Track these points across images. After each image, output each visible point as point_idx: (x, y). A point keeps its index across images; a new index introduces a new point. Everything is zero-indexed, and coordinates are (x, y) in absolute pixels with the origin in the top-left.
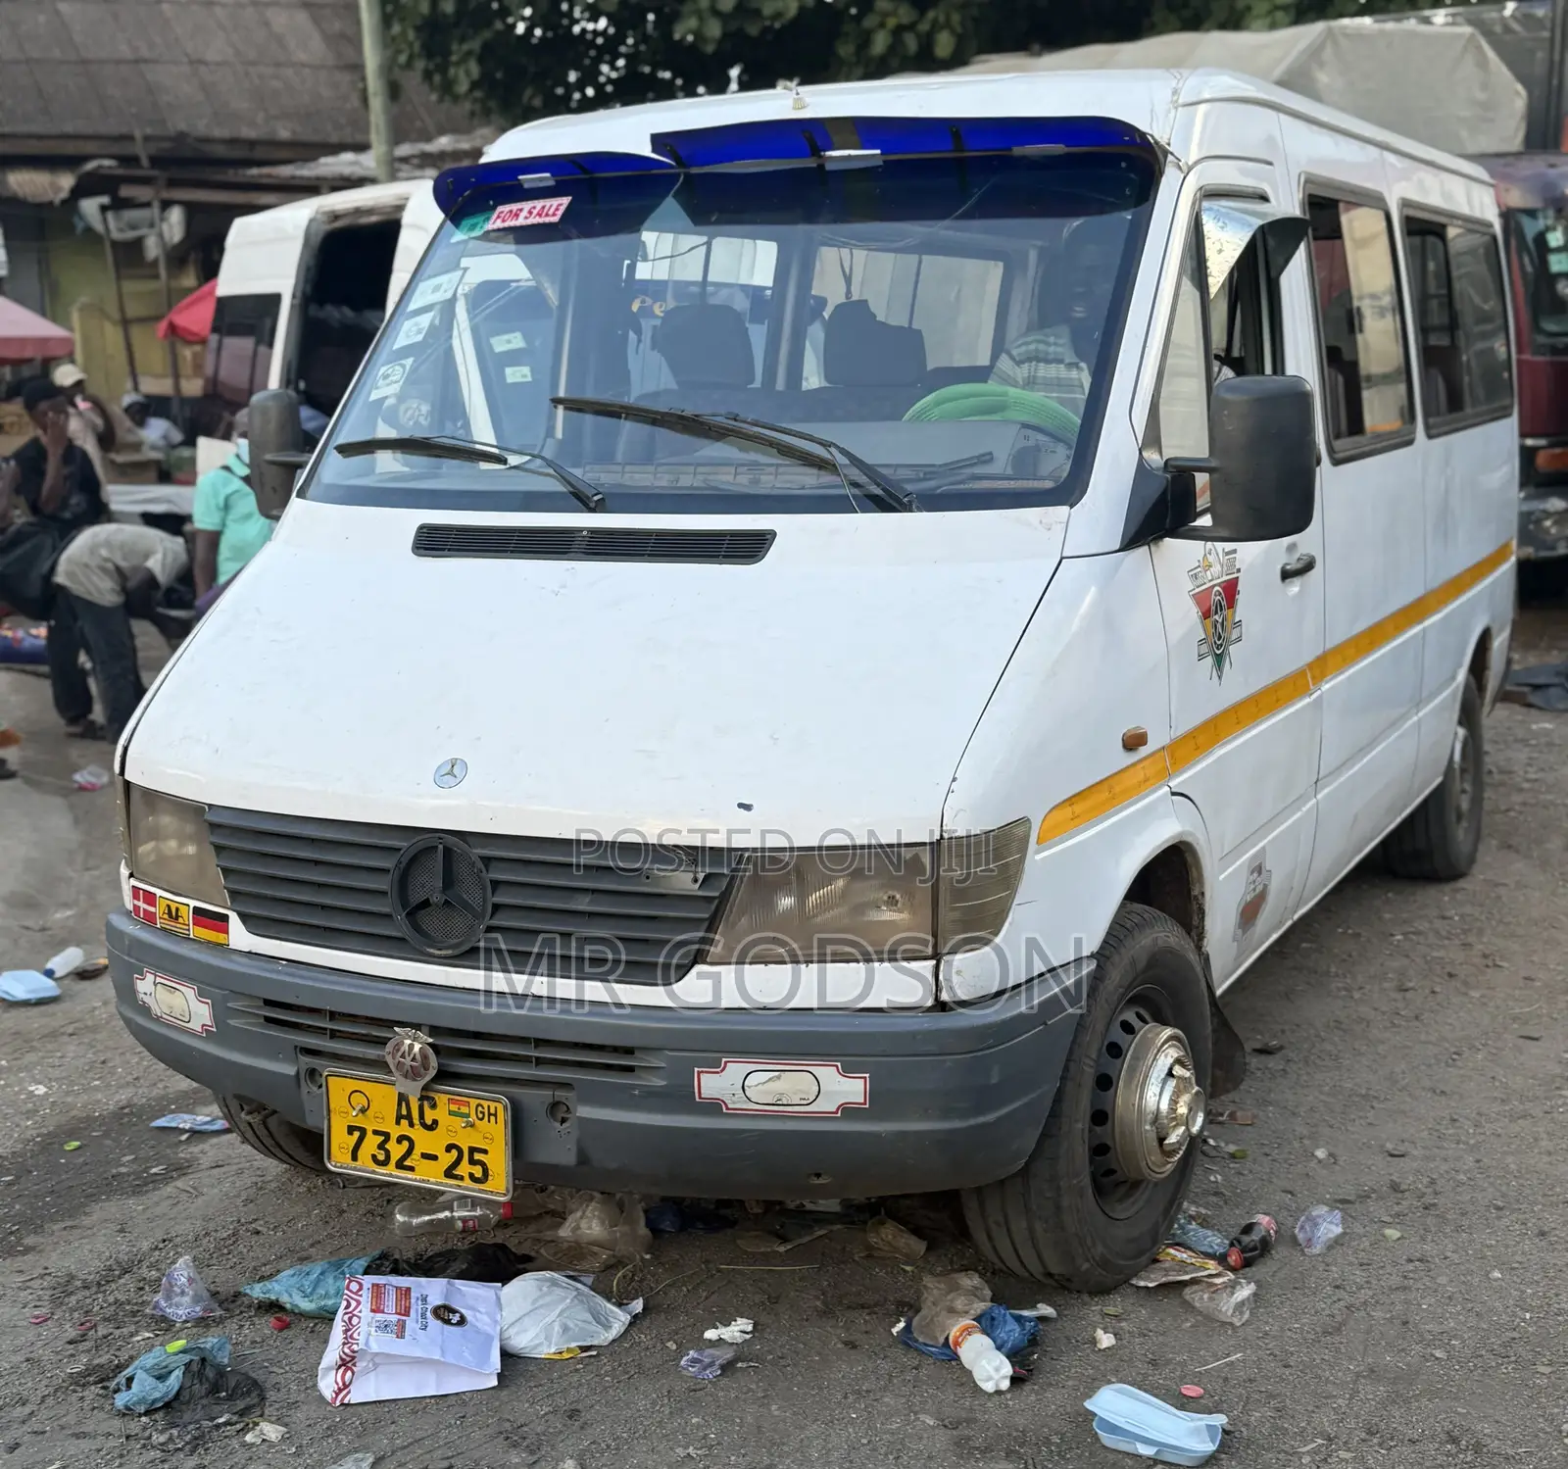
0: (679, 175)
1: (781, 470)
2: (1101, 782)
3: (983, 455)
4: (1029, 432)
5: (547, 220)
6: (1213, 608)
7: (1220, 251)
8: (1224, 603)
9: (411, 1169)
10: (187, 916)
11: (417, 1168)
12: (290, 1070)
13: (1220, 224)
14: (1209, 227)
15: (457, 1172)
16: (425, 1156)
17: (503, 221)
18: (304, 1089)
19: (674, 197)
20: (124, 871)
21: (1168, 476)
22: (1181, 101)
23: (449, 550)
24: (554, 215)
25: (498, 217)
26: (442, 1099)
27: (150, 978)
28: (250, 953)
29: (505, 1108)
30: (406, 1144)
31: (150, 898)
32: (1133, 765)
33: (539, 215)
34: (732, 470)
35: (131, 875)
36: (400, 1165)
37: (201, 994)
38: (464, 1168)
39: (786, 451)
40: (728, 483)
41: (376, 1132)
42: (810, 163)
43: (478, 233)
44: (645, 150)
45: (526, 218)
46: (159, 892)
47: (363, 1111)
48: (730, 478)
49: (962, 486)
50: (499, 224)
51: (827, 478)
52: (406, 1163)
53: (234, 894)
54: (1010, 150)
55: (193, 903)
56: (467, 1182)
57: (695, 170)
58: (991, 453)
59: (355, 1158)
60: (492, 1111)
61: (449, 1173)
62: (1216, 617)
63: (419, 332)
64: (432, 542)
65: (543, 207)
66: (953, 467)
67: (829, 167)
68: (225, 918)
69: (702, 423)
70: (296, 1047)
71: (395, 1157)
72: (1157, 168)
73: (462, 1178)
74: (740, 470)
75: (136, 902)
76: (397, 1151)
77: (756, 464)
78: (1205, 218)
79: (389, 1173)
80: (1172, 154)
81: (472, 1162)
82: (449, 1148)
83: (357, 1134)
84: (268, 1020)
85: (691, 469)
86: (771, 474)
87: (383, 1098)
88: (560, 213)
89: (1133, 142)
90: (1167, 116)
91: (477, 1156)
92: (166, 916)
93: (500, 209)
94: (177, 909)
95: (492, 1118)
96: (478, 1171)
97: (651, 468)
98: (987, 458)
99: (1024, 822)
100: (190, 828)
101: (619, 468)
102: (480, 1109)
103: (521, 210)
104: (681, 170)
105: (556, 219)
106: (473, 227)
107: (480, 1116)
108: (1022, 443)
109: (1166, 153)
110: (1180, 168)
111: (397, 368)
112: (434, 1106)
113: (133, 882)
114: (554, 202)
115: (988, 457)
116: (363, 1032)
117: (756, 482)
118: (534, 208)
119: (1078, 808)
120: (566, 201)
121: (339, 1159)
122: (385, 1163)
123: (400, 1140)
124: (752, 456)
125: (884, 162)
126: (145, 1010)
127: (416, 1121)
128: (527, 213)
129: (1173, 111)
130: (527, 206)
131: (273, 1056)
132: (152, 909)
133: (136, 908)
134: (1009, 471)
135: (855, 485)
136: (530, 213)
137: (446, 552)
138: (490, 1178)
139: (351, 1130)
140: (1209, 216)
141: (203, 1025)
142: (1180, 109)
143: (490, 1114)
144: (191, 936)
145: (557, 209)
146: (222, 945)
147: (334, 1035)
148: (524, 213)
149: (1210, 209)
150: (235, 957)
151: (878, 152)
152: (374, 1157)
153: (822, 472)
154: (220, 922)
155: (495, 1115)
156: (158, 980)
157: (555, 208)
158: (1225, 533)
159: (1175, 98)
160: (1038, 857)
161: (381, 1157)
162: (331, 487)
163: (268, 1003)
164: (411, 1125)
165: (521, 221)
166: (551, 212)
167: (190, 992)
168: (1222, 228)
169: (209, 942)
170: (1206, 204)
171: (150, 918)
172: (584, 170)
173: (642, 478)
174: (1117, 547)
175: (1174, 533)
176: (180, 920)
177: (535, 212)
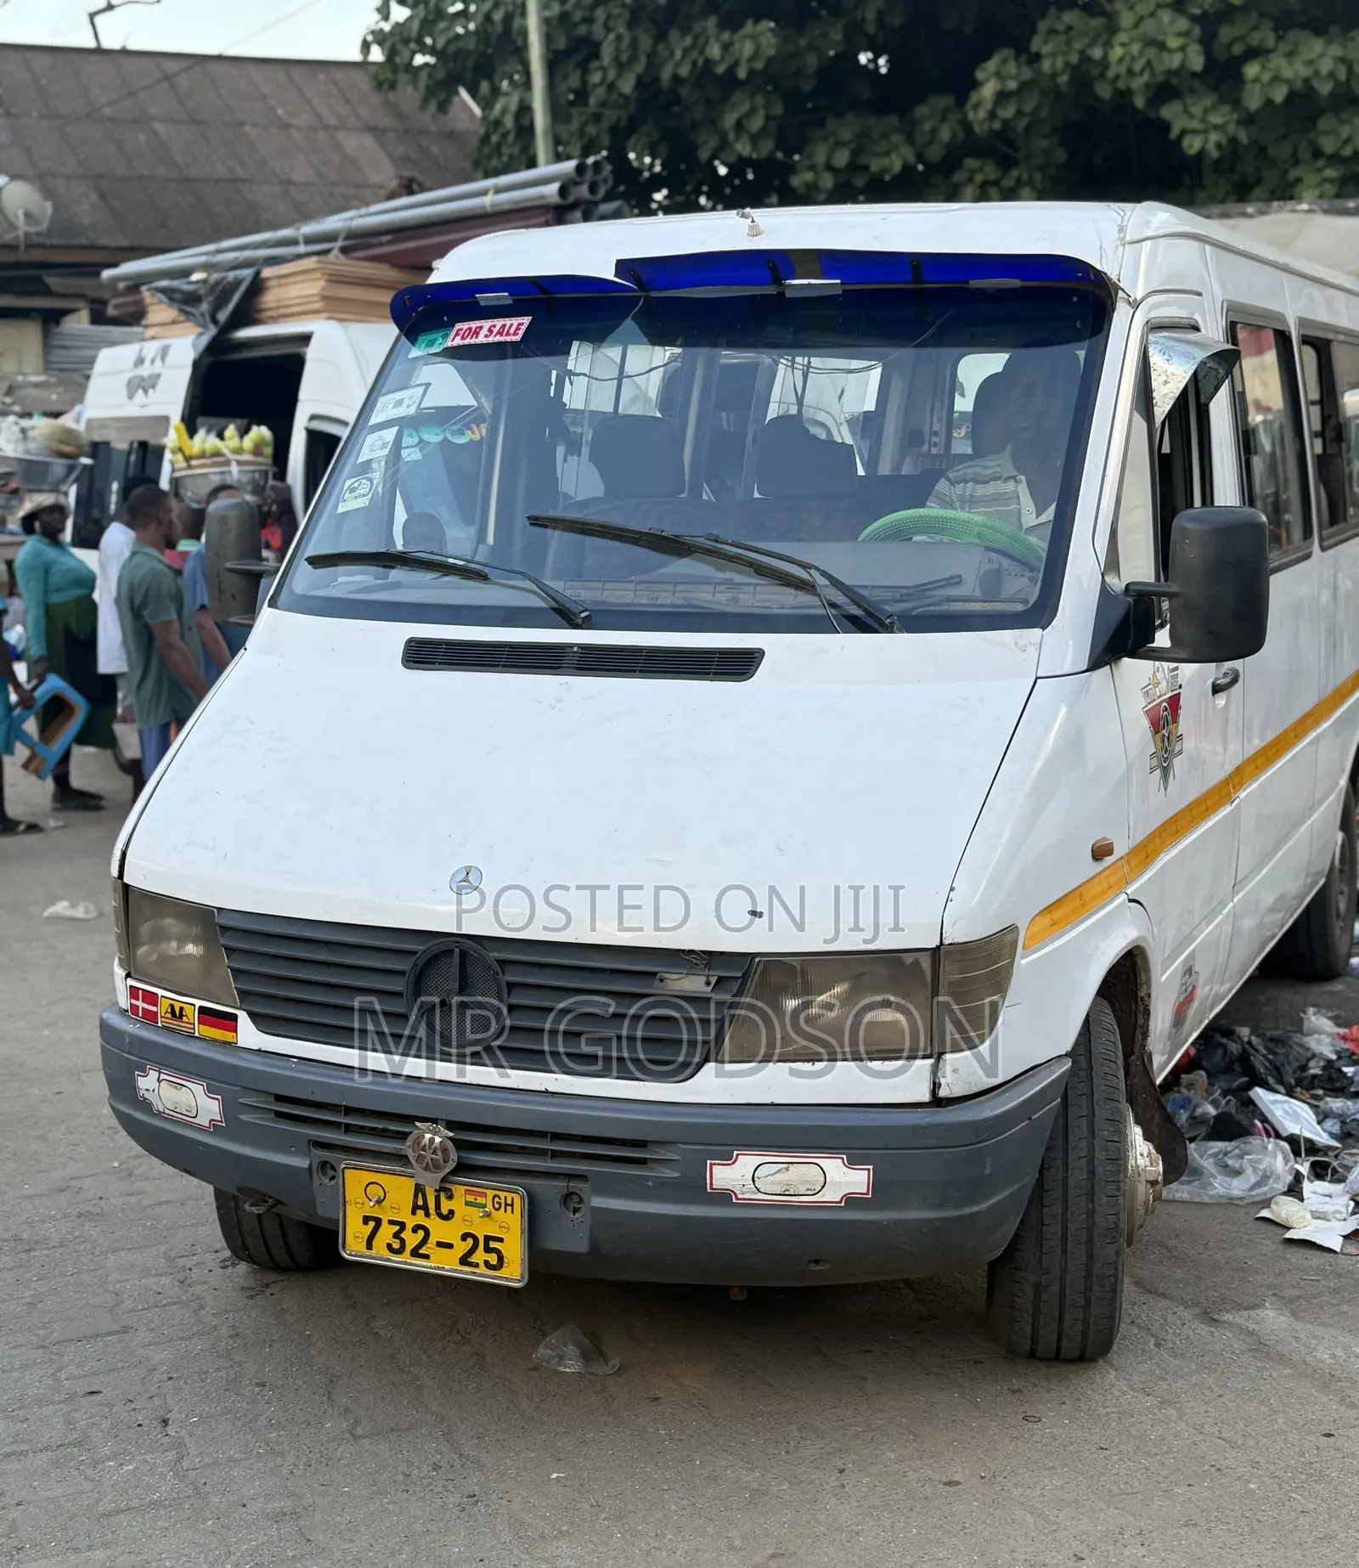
0: (640, 298)
1: (758, 588)
2: (1073, 891)
3: (951, 578)
4: (993, 555)
5: (508, 339)
6: (1162, 723)
7: (1166, 383)
8: (1170, 718)
9: (427, 1257)
10: (192, 1015)
11: (431, 1256)
12: (302, 1163)
13: (1166, 357)
14: (1156, 359)
15: (473, 1259)
16: (440, 1244)
17: (463, 338)
18: (316, 1183)
19: (633, 319)
20: (119, 972)
21: (1131, 600)
22: (1128, 239)
23: (440, 663)
24: (515, 334)
25: (457, 334)
26: (458, 1190)
27: (153, 1075)
28: (259, 1050)
29: (522, 1198)
30: (421, 1233)
31: (151, 998)
32: (1100, 873)
33: (500, 333)
34: (710, 588)
35: (128, 975)
36: (415, 1253)
37: (211, 1091)
38: (480, 1256)
39: (761, 570)
40: (707, 601)
41: (391, 1222)
42: (771, 290)
43: (436, 349)
44: (609, 274)
45: (486, 336)
46: (160, 992)
47: (379, 1202)
48: (709, 597)
49: (932, 608)
50: (458, 341)
51: (804, 598)
52: (421, 1251)
53: (244, 995)
54: (968, 283)
55: (199, 1003)
56: (482, 1269)
57: (654, 294)
58: (960, 576)
59: (369, 1246)
60: (509, 1202)
61: (464, 1261)
62: (1164, 732)
63: (384, 445)
64: (420, 655)
65: (504, 326)
66: (921, 590)
67: (788, 295)
68: (234, 1018)
69: (683, 544)
70: (309, 1141)
71: (410, 1245)
72: (1109, 302)
73: (477, 1265)
74: (719, 588)
75: (134, 1002)
76: (412, 1239)
77: (729, 582)
78: (1151, 351)
79: (404, 1261)
80: (1123, 290)
81: (488, 1250)
82: (464, 1237)
83: (372, 1224)
84: (279, 1115)
85: (671, 587)
86: (748, 593)
87: (399, 1190)
88: (521, 333)
89: (1086, 278)
90: (1115, 253)
91: (493, 1244)
92: (169, 1016)
93: (458, 326)
94: (181, 1009)
95: (509, 1208)
96: (493, 1258)
97: (631, 586)
98: (956, 581)
99: (1012, 929)
100: (195, 930)
101: (600, 585)
102: (497, 1199)
103: (481, 328)
104: (643, 294)
105: (518, 338)
106: (431, 343)
107: (497, 1206)
108: (986, 567)
109: (1118, 288)
110: (1129, 303)
111: (364, 481)
112: (450, 1197)
113: (131, 982)
114: (515, 321)
115: (958, 580)
116: (380, 1126)
117: (735, 600)
118: (494, 326)
119: (1056, 915)
120: (526, 320)
121: (353, 1246)
122: (400, 1251)
123: (415, 1229)
124: (729, 575)
125: (844, 291)
126: (146, 1106)
127: (432, 1211)
128: (487, 331)
129: (1121, 249)
130: (486, 324)
131: (284, 1150)
132: (153, 1009)
133: (134, 1008)
134: (978, 593)
135: (833, 605)
136: (490, 331)
137: (436, 666)
138: (505, 1265)
139: (366, 1220)
140: (1155, 349)
141: (212, 1120)
142: (1127, 246)
143: (506, 1205)
144: (197, 1034)
145: (518, 328)
146: (230, 1043)
147: (348, 1129)
148: (484, 332)
149: (1156, 343)
150: (243, 1055)
151: (839, 281)
152: (389, 1246)
153: (798, 592)
154: (229, 1021)
155: (512, 1205)
156: (163, 1076)
157: (516, 327)
158: (1183, 655)
159: (1122, 235)
160: (1024, 962)
161: (396, 1246)
162: (305, 597)
163: (279, 1098)
164: (427, 1215)
165: (481, 339)
166: (512, 331)
167: (198, 1089)
168: (1168, 360)
169: (215, 1041)
170: (1151, 337)
171: (151, 1017)
172: (544, 291)
173: (620, 595)
174: (1085, 668)
175: (1133, 654)
176: (185, 1019)
177: (495, 330)
